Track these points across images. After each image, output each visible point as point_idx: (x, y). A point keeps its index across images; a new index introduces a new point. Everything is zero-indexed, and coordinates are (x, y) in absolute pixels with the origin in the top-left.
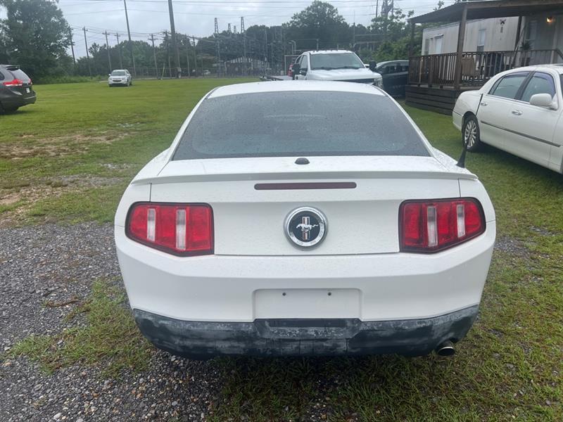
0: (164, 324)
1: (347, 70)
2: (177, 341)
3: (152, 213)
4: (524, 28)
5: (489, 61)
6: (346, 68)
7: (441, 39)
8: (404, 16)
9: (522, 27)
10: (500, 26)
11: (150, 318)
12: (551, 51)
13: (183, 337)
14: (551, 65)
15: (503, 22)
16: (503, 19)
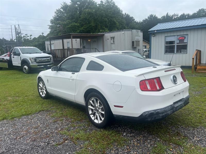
0: (158, 111)
1: (37, 54)
2: (161, 115)
3: (147, 82)
4: (82, 42)
5: (78, 51)
6: (36, 53)
7: (53, 45)
8: (28, 36)
9: (81, 42)
10: (76, 41)
11: (153, 112)
12: (91, 48)
13: (163, 113)
14: (94, 53)
15: (76, 40)
16: (76, 39)
